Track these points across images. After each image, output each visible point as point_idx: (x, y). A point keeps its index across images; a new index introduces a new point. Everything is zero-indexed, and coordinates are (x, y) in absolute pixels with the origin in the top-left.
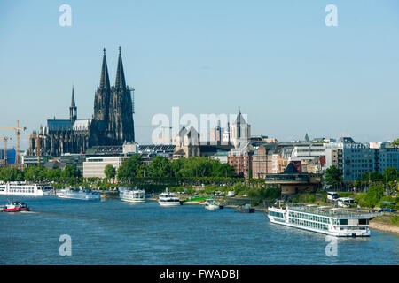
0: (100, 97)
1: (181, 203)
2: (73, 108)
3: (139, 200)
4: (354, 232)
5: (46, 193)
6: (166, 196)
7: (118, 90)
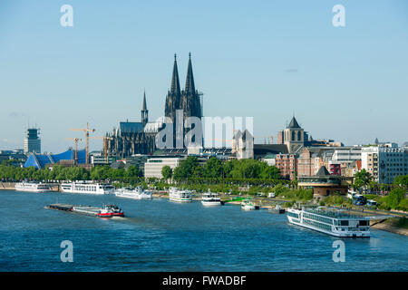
0: (170, 101)
1: (223, 203)
2: (145, 111)
3: (186, 200)
4: (354, 232)
6: (209, 197)
7: (188, 94)
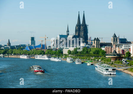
0: (77, 28)
1: (82, 63)
2: (68, 31)
4: (110, 73)
5: (49, 59)
6: (78, 60)
7: (83, 25)
